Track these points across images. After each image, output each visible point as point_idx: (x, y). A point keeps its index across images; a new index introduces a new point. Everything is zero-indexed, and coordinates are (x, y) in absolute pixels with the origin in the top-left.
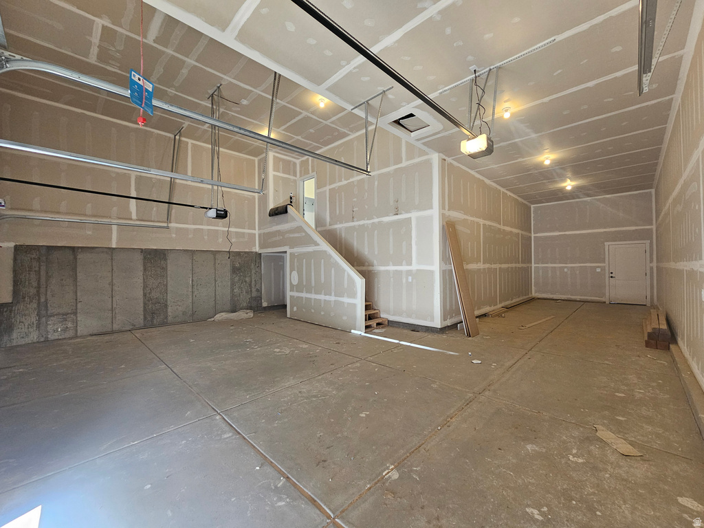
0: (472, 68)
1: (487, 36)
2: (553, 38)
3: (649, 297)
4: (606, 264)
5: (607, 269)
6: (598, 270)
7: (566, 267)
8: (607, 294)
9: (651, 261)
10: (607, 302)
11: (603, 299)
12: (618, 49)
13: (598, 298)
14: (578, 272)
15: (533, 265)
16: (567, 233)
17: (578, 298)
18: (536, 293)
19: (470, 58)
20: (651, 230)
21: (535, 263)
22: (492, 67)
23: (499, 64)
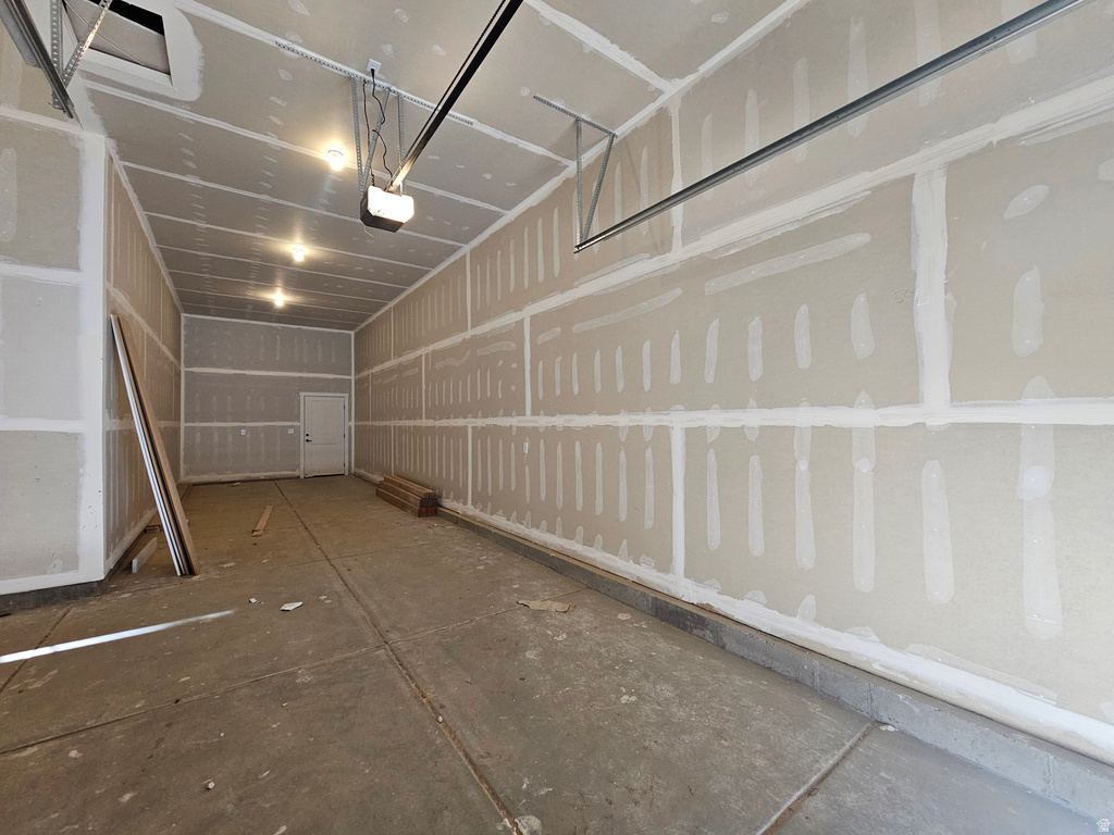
0: (375, 64)
1: (438, 48)
2: (472, 120)
3: (347, 465)
4: (301, 424)
5: (302, 430)
6: (291, 431)
7: (244, 428)
8: (302, 466)
9: (350, 420)
10: (302, 477)
11: (296, 473)
12: (488, 176)
13: (290, 473)
14: (262, 435)
15: (183, 425)
16: (247, 372)
17: (262, 475)
18: (187, 474)
19: (388, 49)
20: (350, 380)
21: (186, 421)
22: (393, 88)
23: (404, 93)
